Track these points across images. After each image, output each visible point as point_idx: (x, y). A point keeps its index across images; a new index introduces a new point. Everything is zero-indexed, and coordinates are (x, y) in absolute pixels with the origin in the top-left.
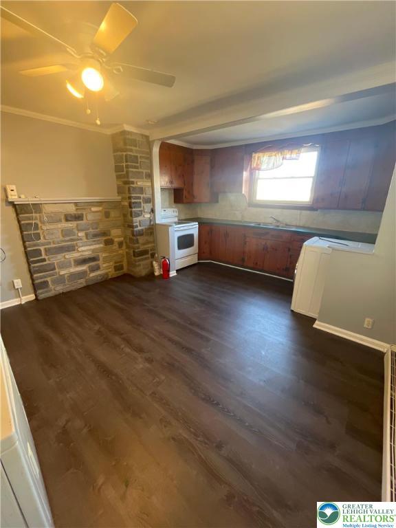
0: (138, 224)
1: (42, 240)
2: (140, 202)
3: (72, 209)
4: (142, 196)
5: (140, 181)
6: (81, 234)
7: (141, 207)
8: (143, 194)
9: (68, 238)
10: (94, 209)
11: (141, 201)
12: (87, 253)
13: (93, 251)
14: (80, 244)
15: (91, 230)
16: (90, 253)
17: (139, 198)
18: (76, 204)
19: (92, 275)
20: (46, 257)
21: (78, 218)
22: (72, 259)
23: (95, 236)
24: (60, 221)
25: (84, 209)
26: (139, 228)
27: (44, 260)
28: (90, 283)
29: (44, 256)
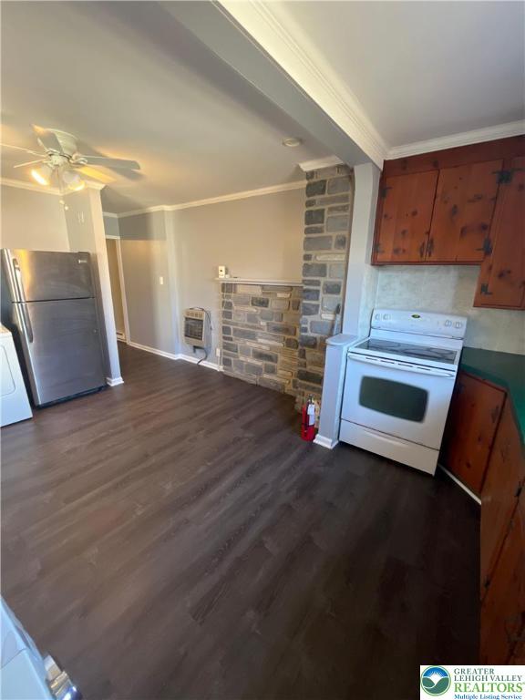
0: (308, 326)
1: (233, 320)
2: (318, 291)
3: (258, 292)
4: (322, 280)
5: (321, 254)
6: (263, 323)
7: (317, 299)
8: (325, 275)
9: (250, 324)
10: (279, 295)
11: (320, 288)
12: (264, 347)
13: (272, 348)
14: (259, 335)
15: (274, 321)
16: (268, 349)
17: (318, 283)
18: (263, 286)
19: (266, 376)
20: (234, 337)
21: (263, 303)
22: (251, 349)
23: (276, 329)
24: (247, 304)
25: (270, 293)
26: (310, 334)
27: (231, 339)
28: (263, 385)
29: (232, 336)
